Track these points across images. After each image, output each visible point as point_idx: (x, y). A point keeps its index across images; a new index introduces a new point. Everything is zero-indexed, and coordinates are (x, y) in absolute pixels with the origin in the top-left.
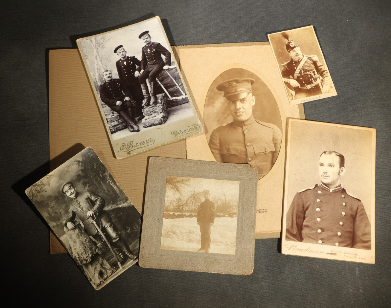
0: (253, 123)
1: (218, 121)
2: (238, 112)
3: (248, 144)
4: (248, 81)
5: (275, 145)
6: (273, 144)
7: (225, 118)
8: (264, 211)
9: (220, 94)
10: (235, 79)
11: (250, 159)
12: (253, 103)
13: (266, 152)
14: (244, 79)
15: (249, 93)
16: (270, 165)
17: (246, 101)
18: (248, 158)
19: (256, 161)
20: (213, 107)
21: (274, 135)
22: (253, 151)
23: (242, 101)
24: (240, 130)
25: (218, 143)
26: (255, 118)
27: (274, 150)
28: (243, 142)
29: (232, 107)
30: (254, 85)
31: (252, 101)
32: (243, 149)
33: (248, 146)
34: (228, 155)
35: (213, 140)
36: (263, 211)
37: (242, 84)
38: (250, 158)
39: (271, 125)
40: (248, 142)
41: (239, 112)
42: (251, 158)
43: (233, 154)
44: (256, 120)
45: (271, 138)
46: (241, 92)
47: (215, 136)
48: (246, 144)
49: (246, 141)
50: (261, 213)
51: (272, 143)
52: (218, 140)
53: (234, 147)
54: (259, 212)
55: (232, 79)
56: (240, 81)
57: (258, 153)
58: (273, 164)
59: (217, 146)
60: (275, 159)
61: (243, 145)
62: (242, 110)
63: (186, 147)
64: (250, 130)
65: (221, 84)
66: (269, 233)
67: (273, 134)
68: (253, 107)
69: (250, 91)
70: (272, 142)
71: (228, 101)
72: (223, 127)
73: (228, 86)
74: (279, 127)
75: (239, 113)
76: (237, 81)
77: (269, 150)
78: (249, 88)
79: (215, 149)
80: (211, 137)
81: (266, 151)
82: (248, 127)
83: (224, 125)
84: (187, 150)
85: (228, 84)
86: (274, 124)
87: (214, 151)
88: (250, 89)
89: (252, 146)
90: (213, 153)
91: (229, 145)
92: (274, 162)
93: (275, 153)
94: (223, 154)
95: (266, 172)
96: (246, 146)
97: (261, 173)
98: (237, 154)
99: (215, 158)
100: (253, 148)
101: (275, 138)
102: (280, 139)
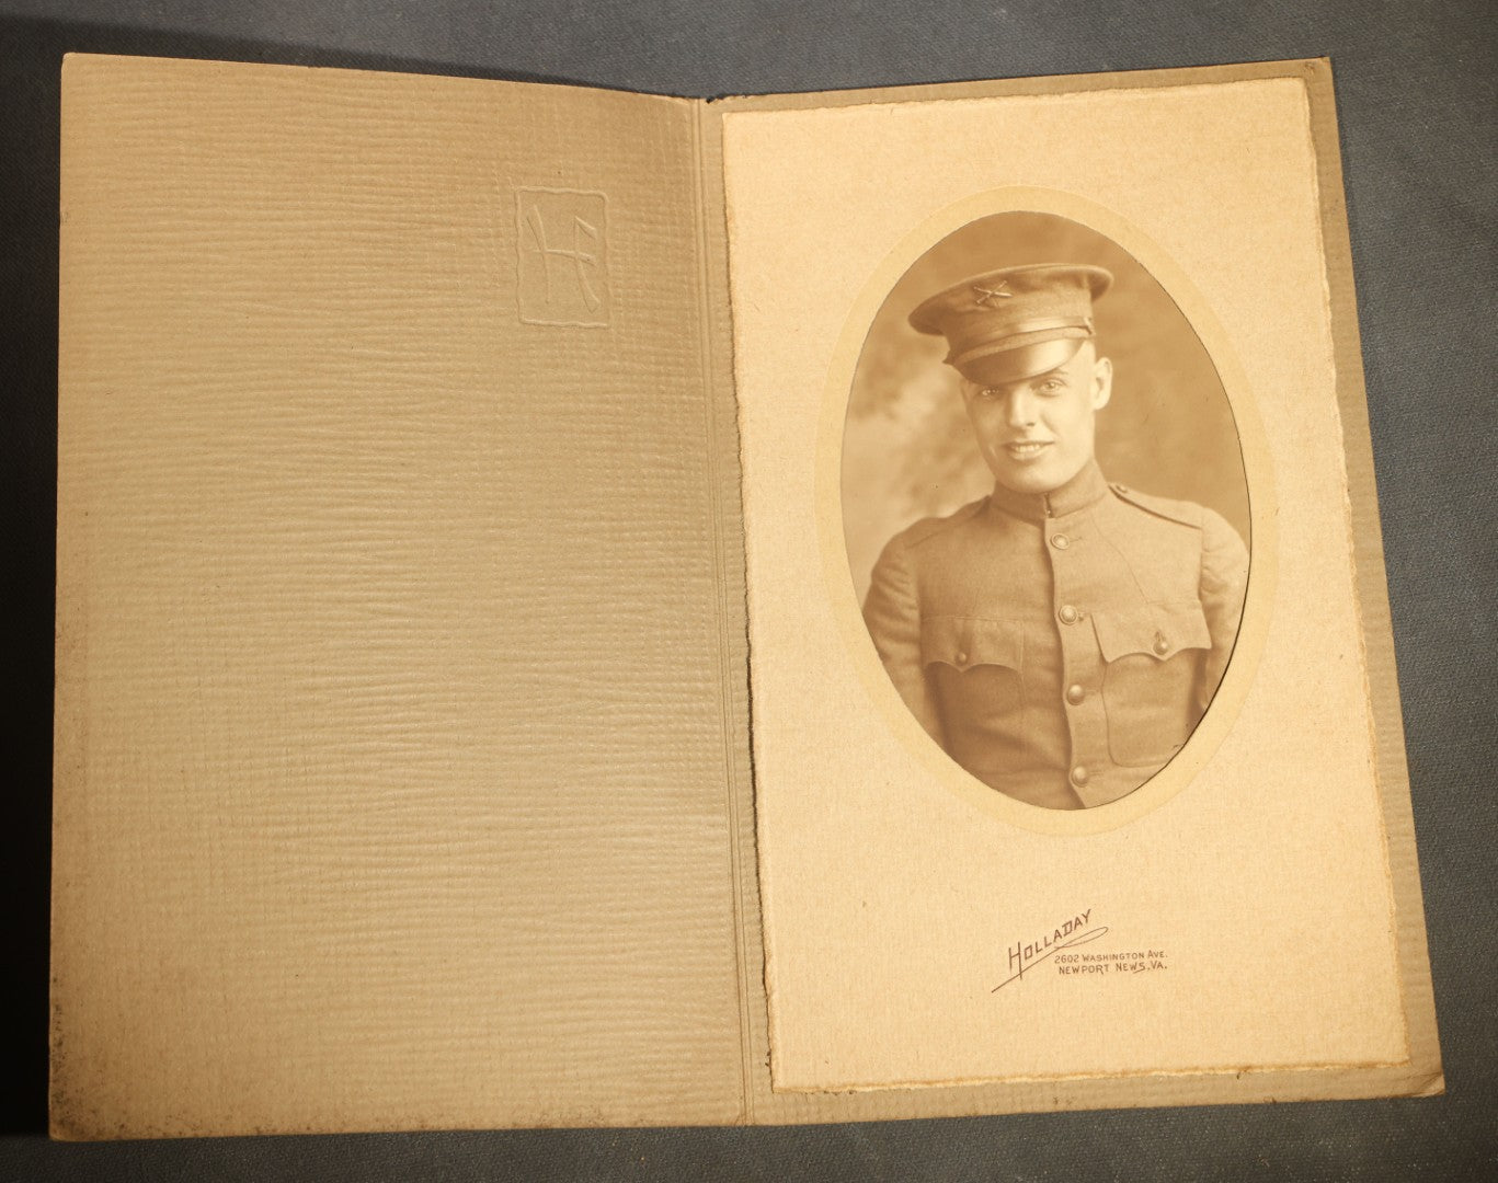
0: (1096, 502)
1: (916, 491)
2: (1020, 445)
3: (1068, 611)
4: (1075, 279)
5: (1212, 613)
6: (1200, 613)
7: (954, 477)
8: (1147, 961)
9: (930, 351)
10: (1009, 269)
11: (1076, 690)
12: (1097, 396)
13: (1161, 651)
14: (1058, 269)
15: (1078, 342)
16: (1179, 721)
17: (1063, 383)
18: (1066, 684)
19: (1111, 699)
20: (892, 416)
21: (1209, 563)
22: (1096, 649)
23: (1044, 388)
24: (1027, 537)
25: (911, 607)
26: (1108, 476)
27: (1206, 644)
28: (1040, 597)
29: (991, 421)
30: (1105, 299)
31: (1094, 387)
32: (1043, 638)
33: (1068, 621)
34: (961, 670)
35: (888, 591)
36: (1139, 960)
37: (1044, 296)
38: (1077, 683)
39: (1192, 510)
40: (1068, 603)
41: (1027, 444)
42: (1084, 682)
43: (988, 666)
44: (1113, 485)
45: (1190, 581)
46: (1039, 337)
47: (895, 568)
48: (1056, 611)
49: (1058, 592)
50: (1130, 972)
51: (1195, 607)
52: (912, 588)
53: (995, 624)
54: (1119, 967)
55: (991, 269)
56: (1033, 282)
57: (1118, 660)
58: (1196, 716)
59: (905, 619)
60: (1209, 690)
61: (1042, 615)
62: (1039, 433)
63: (747, 628)
64: (1080, 538)
65: (934, 298)
66: (1170, 1080)
67: (1202, 557)
68: (1099, 414)
69: (1084, 333)
70: (1198, 601)
71: (971, 388)
72: (943, 521)
73: (970, 307)
74: (1232, 519)
75: (1023, 449)
76: (1018, 283)
77: (1177, 642)
78: (1082, 318)
79: (897, 637)
80: (877, 574)
81: (1164, 645)
82: (1071, 523)
83: (947, 511)
84: (753, 644)
85: (968, 295)
86: (1205, 503)
87: (890, 646)
88: (1088, 323)
89: (1088, 619)
90: (884, 656)
91: (967, 615)
92: (1205, 706)
93: (1209, 660)
94: (936, 663)
95: (1162, 757)
96: (1058, 619)
97: (1135, 766)
98: (1011, 665)
99: (898, 683)
100: (1092, 633)
101: (1213, 578)
102: (1237, 583)
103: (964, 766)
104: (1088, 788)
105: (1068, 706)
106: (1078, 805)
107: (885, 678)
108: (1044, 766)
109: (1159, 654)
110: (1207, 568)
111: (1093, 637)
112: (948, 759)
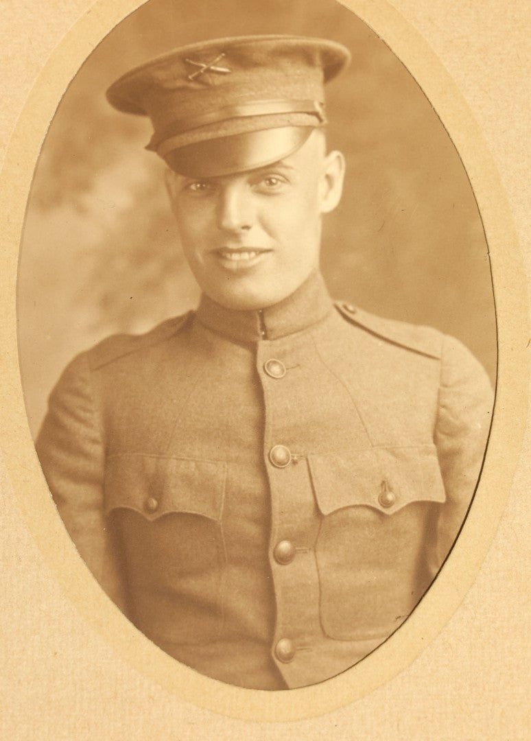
0: (318, 322)
1: (106, 302)
2: (232, 251)
3: (280, 452)
4: (305, 55)
5: (448, 461)
6: (434, 459)
7: (152, 286)
9: (131, 133)
10: (228, 39)
11: (285, 546)
12: (326, 197)
13: (386, 504)
14: (286, 41)
15: (306, 131)
16: (403, 588)
17: (287, 180)
18: (274, 539)
19: (324, 559)
20: (81, 210)
21: (447, 401)
22: (310, 498)
23: (263, 185)
24: (235, 362)
25: (94, 441)
26: (334, 295)
27: (440, 498)
28: (248, 434)
29: (199, 221)
30: (339, 81)
31: (323, 185)
32: (249, 482)
33: (280, 464)
34: (150, 518)
35: (68, 421)
37: (268, 73)
38: (286, 539)
39: (430, 337)
40: (283, 442)
41: (240, 251)
42: (296, 538)
43: (181, 515)
44: (340, 304)
45: (424, 422)
46: (261, 123)
47: (78, 393)
48: (266, 452)
49: (269, 429)
51: (427, 452)
52: (96, 418)
53: (193, 465)
55: (207, 38)
56: (256, 56)
57: (336, 512)
58: (423, 582)
59: (86, 456)
60: (440, 551)
61: (249, 456)
62: (255, 238)
64: (299, 365)
65: (138, 70)
67: (439, 393)
68: (326, 217)
69: (313, 120)
70: (432, 446)
71: (177, 181)
72: (137, 338)
73: (180, 83)
74: (477, 351)
75: (235, 257)
76: (239, 57)
77: (404, 494)
78: (311, 103)
79: (75, 477)
80: (55, 399)
81: (390, 497)
82: (288, 347)
83: (143, 327)
85: (178, 69)
86: (446, 331)
87: (66, 487)
88: (318, 109)
89: (302, 463)
90: (58, 499)
91: (161, 453)
92: (435, 571)
93: (441, 514)
94: (121, 509)
95: (382, 630)
96: (267, 461)
97: (351, 640)
98: (210, 515)
99: (74, 532)
100: (307, 479)
101: (451, 419)
102: (478, 426)
103: (149, 635)
104: (294, 665)
105: (274, 565)
106: (280, 684)
107: (59, 525)
108: (244, 637)
109: (384, 507)
110: (444, 406)
111: (308, 484)
112: (130, 626)
